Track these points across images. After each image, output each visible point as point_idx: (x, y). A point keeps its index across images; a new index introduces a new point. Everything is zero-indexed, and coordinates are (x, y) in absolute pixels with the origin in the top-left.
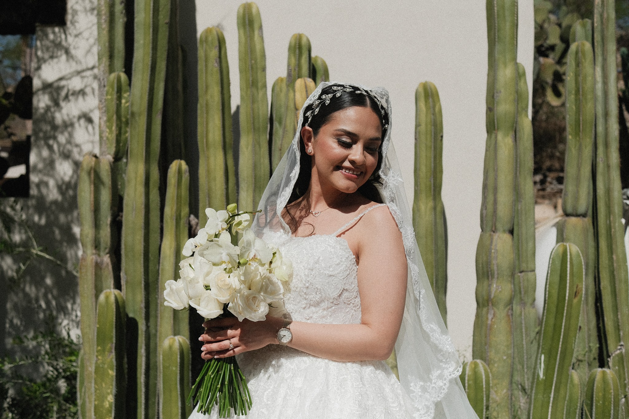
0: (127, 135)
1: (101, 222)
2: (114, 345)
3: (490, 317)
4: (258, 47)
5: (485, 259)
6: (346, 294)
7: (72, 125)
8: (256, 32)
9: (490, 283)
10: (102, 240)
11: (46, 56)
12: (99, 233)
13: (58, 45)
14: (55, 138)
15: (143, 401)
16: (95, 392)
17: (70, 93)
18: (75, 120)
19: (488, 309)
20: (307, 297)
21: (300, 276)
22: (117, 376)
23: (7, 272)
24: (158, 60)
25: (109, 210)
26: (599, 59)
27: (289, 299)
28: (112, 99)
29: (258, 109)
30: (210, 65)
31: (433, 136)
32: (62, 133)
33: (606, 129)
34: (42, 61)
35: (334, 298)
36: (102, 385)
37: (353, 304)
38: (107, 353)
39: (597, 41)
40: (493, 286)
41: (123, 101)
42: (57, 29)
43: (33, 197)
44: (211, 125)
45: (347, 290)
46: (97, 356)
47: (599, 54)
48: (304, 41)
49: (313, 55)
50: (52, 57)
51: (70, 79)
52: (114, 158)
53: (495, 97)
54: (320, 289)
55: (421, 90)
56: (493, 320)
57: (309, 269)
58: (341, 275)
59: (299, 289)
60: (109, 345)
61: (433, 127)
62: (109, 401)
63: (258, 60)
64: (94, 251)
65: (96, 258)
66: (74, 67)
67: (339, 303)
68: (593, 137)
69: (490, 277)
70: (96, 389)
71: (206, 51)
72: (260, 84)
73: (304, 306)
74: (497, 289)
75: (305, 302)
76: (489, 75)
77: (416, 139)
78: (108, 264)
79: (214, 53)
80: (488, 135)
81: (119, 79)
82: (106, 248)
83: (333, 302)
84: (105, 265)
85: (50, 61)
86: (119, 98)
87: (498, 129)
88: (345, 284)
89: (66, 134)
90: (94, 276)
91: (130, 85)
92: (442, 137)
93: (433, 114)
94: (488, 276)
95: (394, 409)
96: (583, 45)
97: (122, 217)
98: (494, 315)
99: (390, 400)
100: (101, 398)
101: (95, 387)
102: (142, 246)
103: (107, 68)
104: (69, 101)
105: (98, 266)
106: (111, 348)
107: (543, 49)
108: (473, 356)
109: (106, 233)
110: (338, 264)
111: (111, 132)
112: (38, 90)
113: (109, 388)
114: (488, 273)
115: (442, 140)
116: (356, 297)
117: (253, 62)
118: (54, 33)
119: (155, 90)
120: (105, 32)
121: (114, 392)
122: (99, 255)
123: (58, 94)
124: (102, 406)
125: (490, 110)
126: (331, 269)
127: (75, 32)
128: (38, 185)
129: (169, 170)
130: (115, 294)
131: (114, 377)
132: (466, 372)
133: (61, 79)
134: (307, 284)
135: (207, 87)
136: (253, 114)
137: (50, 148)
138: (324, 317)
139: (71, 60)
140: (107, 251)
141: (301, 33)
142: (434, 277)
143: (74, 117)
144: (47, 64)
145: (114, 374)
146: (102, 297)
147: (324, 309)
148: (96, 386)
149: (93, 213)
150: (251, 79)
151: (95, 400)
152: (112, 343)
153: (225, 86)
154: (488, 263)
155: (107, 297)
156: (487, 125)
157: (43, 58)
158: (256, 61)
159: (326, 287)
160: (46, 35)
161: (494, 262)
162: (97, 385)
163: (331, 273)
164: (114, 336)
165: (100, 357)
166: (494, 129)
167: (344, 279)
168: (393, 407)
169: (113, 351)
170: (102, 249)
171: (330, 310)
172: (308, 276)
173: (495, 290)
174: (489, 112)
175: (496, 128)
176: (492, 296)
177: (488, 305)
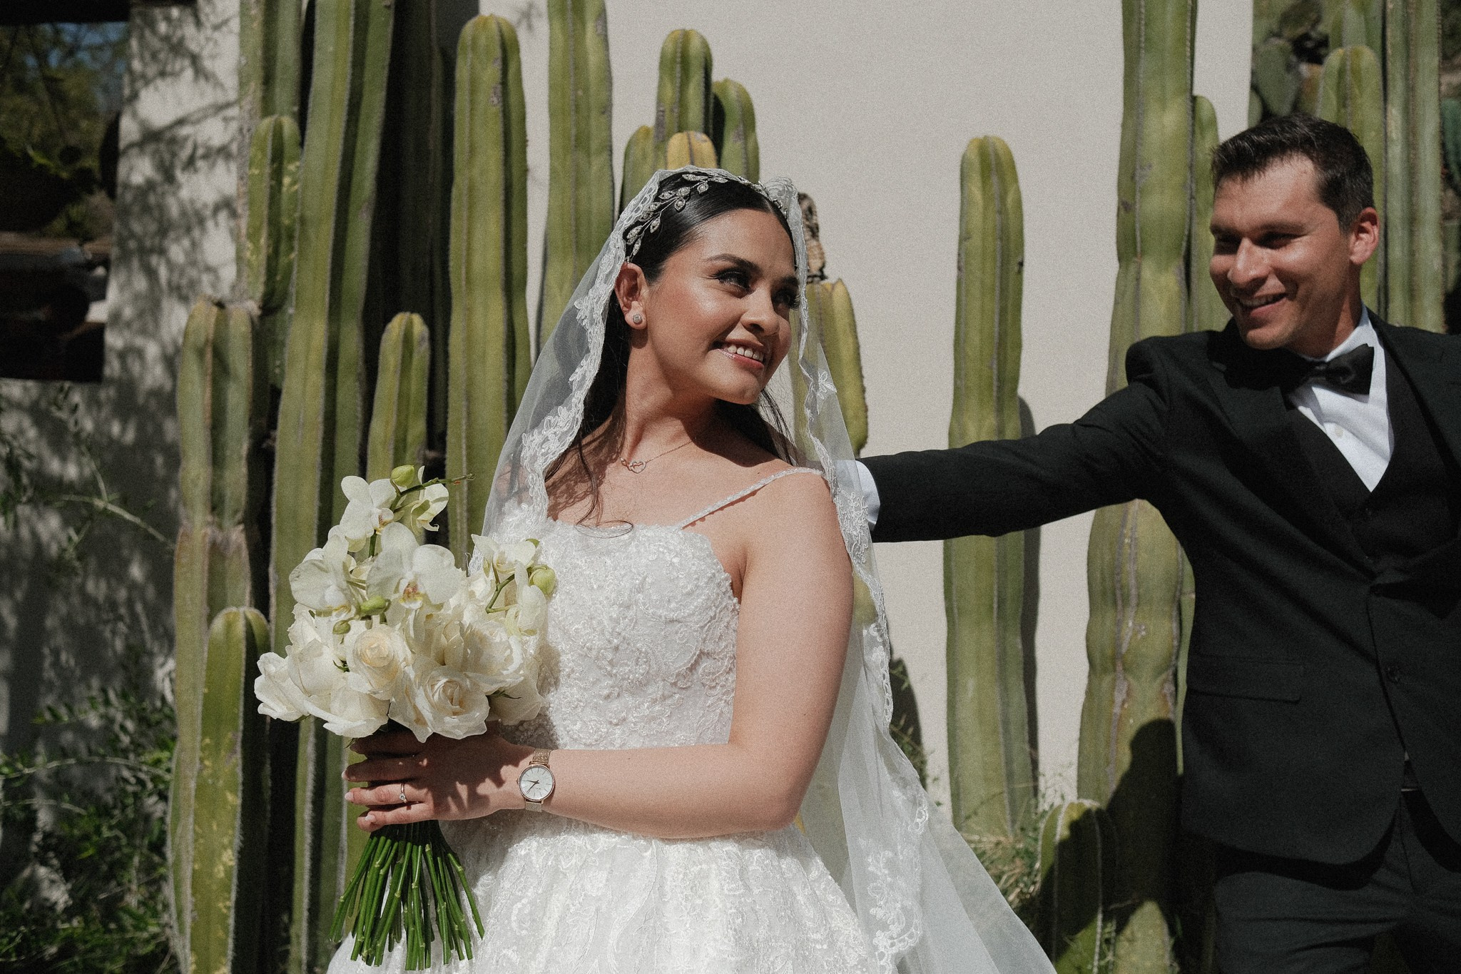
0: (293, 256)
1: (228, 453)
2: (240, 735)
3: (1119, 697)
4: (593, 59)
5: (1107, 558)
6: (706, 664)
7: (201, 221)
8: (590, 26)
9: (1119, 617)
10: (228, 493)
11: (152, 70)
12: (221, 477)
13: (178, 48)
14: (162, 252)
15: (307, 863)
16: (196, 841)
17: (200, 152)
18: (208, 213)
19: (1114, 680)
20: (614, 671)
21: (600, 623)
22: (244, 806)
23: (49, 545)
24: (367, 89)
25: (247, 423)
26: (1397, 87)
27: (569, 676)
28: (261, 175)
29: (590, 199)
30: (481, 98)
31: (999, 264)
32: (177, 240)
33: (1412, 254)
34: (139, 84)
35: (678, 675)
36: (210, 826)
37: (723, 686)
38: (223, 753)
39: (1393, 46)
40: (1127, 624)
41: (287, 180)
42: (175, 12)
43: (111, 381)
44: (478, 235)
45: (708, 655)
46: (202, 760)
47: (1398, 76)
48: (695, 46)
49: (716, 77)
50: (163, 74)
51: (198, 121)
52: (260, 308)
53: (1137, 178)
54: (646, 653)
55: (974, 158)
56: (1126, 706)
57: (620, 606)
58: (696, 618)
59: (594, 653)
60: (230, 735)
61: (998, 242)
62: (224, 865)
63: (593, 89)
64: (209, 518)
65: (213, 532)
66: (210, 96)
67: (689, 684)
68: (1380, 273)
69: (1120, 602)
70: (197, 837)
71: (472, 67)
72: (594, 145)
73: (606, 692)
74: (1136, 633)
75: (610, 682)
76: (1124, 125)
77: (959, 268)
78: (239, 548)
79: (490, 73)
80: (1120, 267)
81: (278, 131)
82: (236, 512)
83: (675, 684)
84: (233, 548)
85: (159, 82)
86: (277, 174)
87: (1143, 253)
88: (704, 640)
89: (186, 243)
90: (206, 574)
91: (302, 144)
92: (1021, 264)
93: (1000, 212)
94: (1115, 603)
95: (818, 947)
96: (1357, 54)
97: (274, 440)
98: (1128, 694)
99: (809, 924)
100: (208, 857)
101: (195, 831)
102: (316, 509)
103: (258, 106)
104: (196, 171)
105: (217, 552)
106: (233, 744)
107: (1309, 44)
108: (1079, 788)
109: (237, 475)
110: (689, 594)
111: (257, 249)
112: (131, 145)
113: (225, 834)
114: (1114, 595)
115: (1020, 272)
116: (730, 669)
117: (580, 93)
118: (168, 19)
119: (358, 156)
120: (257, 25)
121: (237, 841)
122: (220, 527)
123: (174, 155)
124: (211, 875)
125: (1126, 207)
126: (673, 605)
127: (214, 19)
128: (122, 355)
129: (385, 336)
130: (246, 618)
131: (239, 809)
132: (1056, 828)
133: (181, 122)
134: (615, 641)
135: (472, 151)
136: (577, 210)
137: (151, 274)
138: (654, 719)
139: (202, 82)
140: (239, 516)
141: (688, 28)
142: (996, 593)
143: (205, 205)
144: (151, 88)
145: (239, 801)
146: (219, 623)
147: (654, 701)
148: (197, 828)
149: (208, 433)
150: (573, 132)
151: (194, 861)
152: (237, 730)
153: (515, 146)
154: (1115, 570)
155: (229, 626)
156: (1118, 243)
157: (143, 76)
158: (586, 90)
159: (660, 648)
160: (152, 25)
161: (1129, 567)
162: (200, 827)
163: (673, 615)
164: (241, 714)
165: (207, 763)
166: (1135, 254)
167: (702, 628)
168: (816, 941)
169: (239, 749)
170: (228, 512)
171: (669, 702)
172: (617, 621)
173: (1130, 634)
174: (1122, 212)
175: (1139, 249)
176: (1124, 650)
177: (1115, 670)
